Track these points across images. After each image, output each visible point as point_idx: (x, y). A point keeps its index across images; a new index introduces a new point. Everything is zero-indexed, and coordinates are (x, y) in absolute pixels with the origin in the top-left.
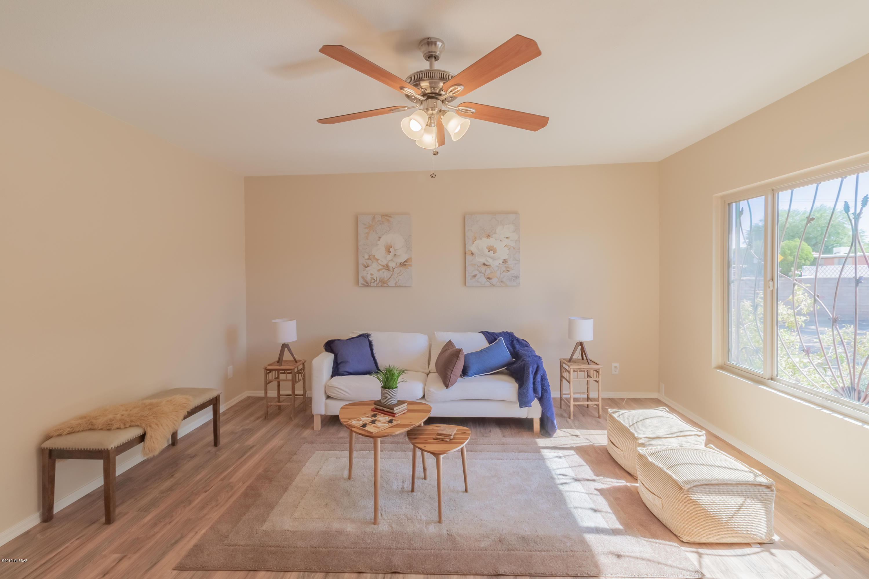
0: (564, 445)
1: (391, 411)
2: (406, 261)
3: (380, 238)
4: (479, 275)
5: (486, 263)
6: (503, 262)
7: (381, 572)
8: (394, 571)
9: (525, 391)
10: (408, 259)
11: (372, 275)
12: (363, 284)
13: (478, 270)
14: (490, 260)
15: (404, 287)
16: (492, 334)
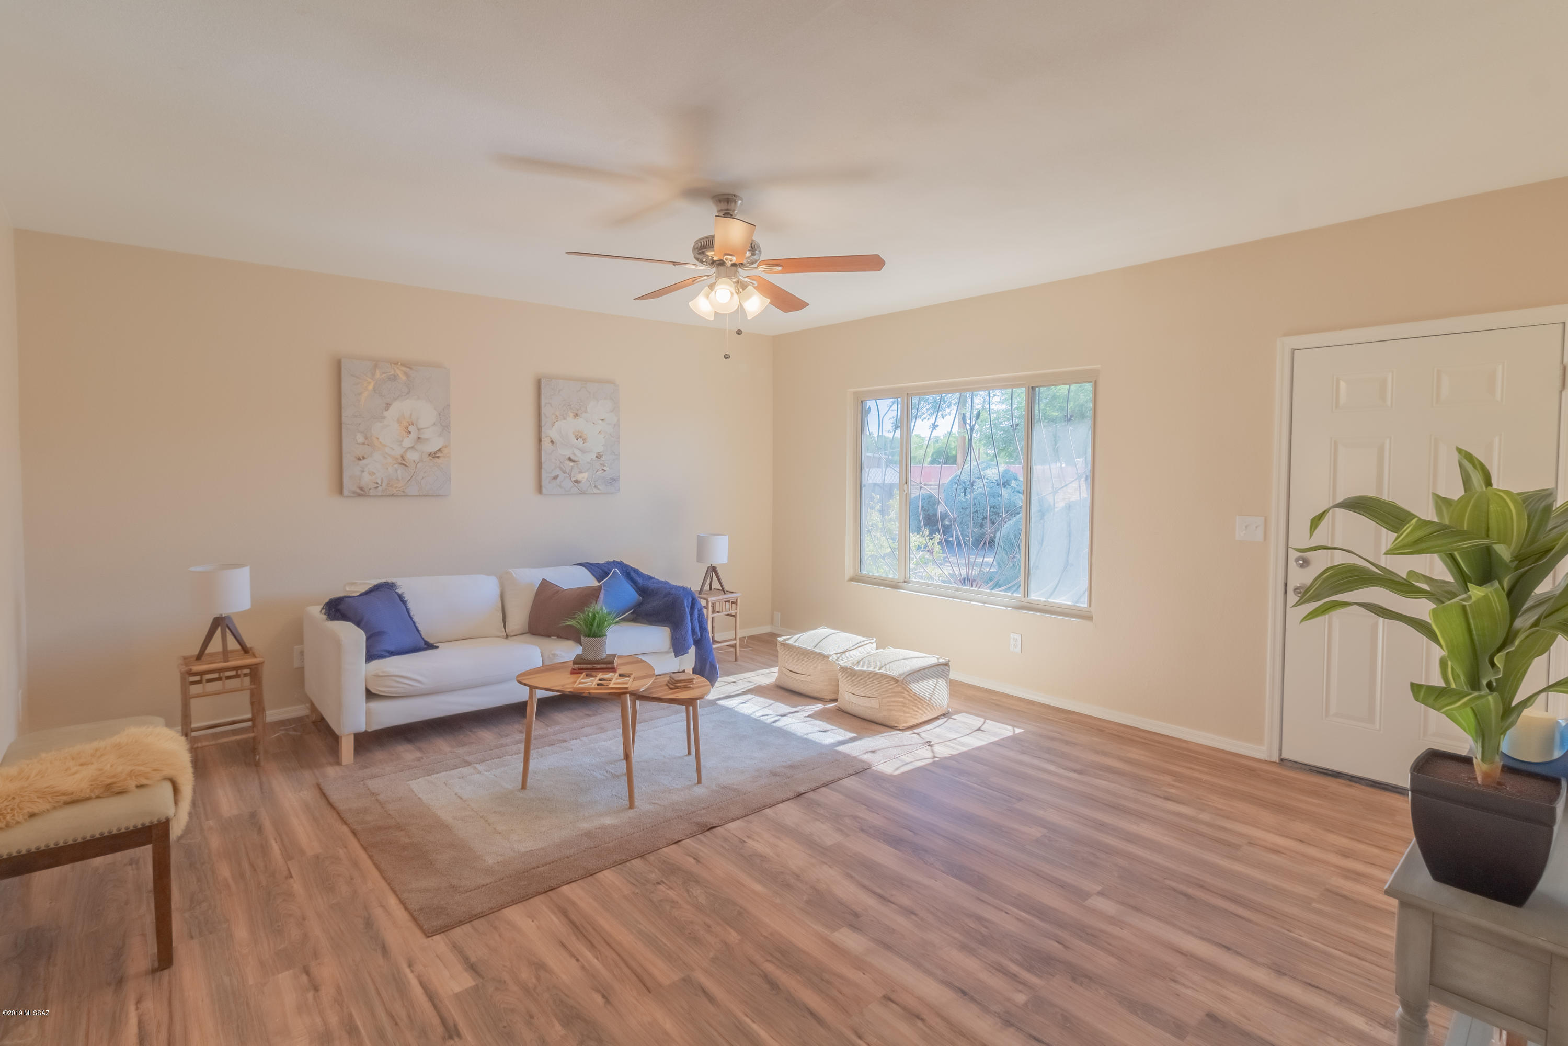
0: (734, 692)
1: (610, 666)
2: (440, 450)
3: (388, 405)
4: (562, 476)
5: (572, 457)
6: (597, 457)
7: (697, 834)
8: (710, 827)
9: (683, 634)
10: (443, 447)
11: (372, 474)
12: (354, 492)
13: (560, 468)
14: (578, 452)
15: (437, 496)
16: (598, 565)
